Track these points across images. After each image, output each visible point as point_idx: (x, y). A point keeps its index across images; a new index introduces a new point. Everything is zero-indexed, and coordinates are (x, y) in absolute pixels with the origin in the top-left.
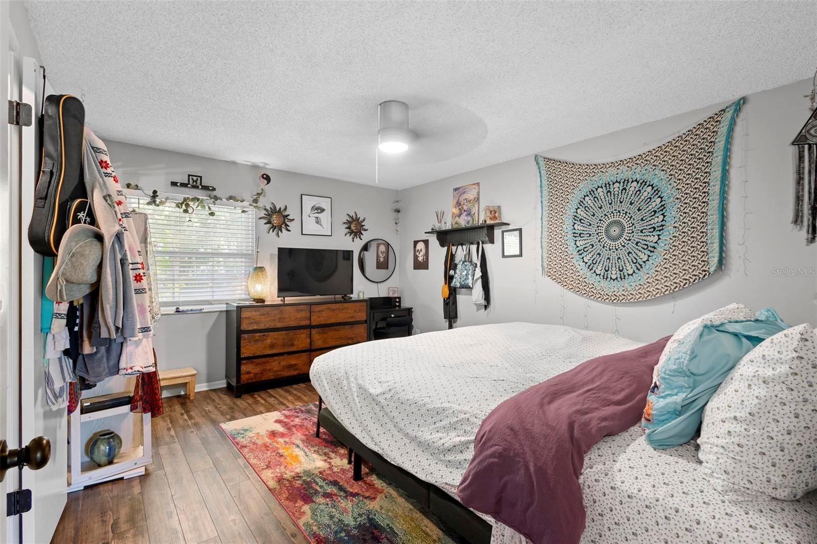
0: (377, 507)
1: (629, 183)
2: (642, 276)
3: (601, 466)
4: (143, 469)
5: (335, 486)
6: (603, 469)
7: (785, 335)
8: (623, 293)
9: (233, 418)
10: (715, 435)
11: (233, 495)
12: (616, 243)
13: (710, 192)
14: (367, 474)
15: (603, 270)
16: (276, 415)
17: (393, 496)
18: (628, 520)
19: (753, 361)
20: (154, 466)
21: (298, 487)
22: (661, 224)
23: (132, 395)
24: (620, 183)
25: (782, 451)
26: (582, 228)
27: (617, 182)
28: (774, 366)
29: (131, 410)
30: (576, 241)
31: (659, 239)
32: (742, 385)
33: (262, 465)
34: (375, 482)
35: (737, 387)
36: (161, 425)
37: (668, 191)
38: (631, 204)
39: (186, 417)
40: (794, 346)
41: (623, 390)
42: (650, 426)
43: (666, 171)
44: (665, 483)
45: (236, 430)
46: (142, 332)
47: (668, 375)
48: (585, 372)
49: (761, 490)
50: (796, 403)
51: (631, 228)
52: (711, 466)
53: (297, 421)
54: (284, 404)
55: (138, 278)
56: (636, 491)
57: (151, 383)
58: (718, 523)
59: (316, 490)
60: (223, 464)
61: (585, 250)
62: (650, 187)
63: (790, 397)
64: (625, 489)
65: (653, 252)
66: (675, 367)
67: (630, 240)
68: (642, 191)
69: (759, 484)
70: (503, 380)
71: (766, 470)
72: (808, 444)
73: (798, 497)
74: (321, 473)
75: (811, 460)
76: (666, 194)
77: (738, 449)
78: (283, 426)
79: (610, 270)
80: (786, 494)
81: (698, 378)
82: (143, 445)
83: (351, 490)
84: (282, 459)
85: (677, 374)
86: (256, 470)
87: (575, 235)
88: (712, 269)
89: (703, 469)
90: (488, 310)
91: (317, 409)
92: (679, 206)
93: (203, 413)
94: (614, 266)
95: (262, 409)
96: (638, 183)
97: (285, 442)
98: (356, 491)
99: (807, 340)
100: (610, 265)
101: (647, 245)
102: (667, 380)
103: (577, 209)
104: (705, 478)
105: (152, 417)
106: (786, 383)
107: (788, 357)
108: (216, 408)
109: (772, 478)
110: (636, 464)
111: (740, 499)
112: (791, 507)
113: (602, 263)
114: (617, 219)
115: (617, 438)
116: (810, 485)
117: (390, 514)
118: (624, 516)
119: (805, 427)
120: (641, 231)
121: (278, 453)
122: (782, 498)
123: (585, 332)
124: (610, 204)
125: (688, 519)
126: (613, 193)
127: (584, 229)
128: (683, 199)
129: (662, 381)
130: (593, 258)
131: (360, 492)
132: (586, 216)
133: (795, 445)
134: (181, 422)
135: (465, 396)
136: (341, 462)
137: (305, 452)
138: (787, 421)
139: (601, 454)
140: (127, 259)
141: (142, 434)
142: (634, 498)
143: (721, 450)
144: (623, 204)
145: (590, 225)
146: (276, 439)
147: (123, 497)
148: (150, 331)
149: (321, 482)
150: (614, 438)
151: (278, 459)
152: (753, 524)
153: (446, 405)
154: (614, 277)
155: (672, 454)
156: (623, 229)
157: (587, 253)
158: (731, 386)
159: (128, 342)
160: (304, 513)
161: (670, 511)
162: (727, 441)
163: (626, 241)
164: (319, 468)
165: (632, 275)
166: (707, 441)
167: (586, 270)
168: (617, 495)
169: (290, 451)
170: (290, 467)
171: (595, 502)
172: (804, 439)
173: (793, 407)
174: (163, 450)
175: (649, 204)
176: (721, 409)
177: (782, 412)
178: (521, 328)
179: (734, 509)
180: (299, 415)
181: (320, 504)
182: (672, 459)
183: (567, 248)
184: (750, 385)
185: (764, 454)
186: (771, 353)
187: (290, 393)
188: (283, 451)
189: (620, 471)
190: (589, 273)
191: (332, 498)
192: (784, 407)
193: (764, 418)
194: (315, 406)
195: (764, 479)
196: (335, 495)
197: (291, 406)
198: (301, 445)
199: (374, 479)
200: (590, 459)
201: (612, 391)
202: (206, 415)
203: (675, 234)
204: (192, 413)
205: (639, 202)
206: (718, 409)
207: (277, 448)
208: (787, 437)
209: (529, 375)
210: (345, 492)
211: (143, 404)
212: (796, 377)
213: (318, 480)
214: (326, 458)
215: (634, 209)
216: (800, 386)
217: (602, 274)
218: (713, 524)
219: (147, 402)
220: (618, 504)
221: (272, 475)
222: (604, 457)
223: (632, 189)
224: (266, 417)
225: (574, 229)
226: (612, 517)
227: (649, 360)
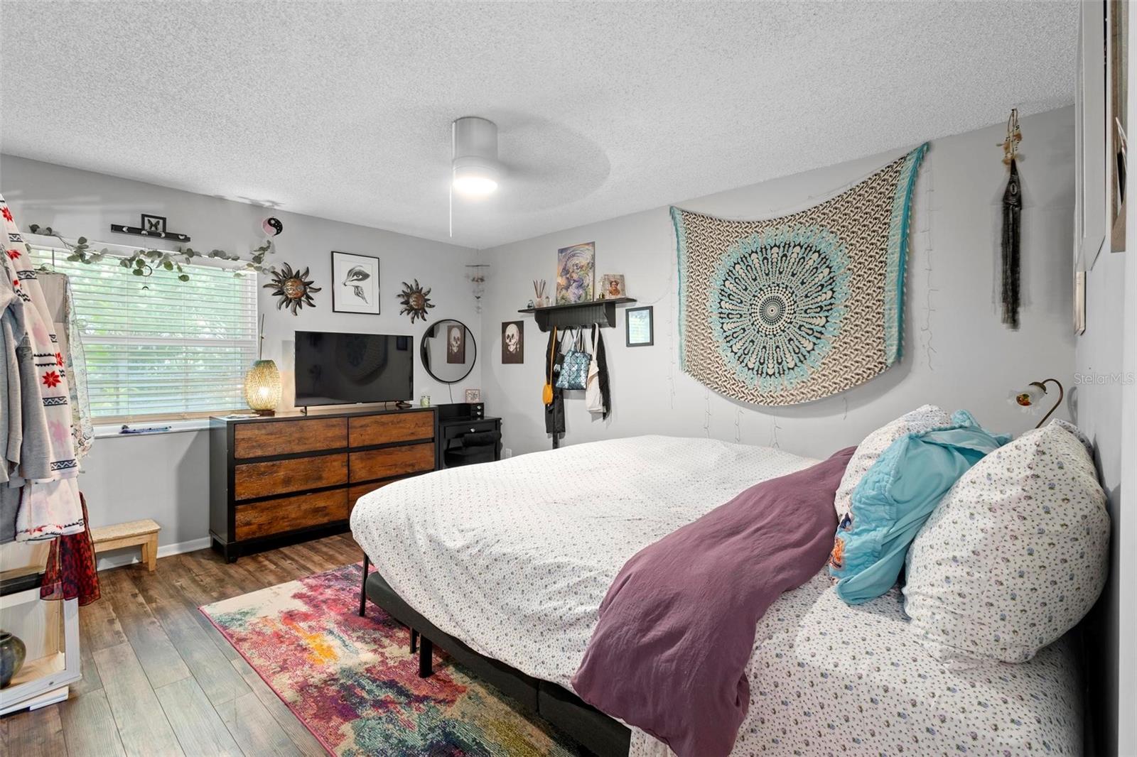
0: (457, 715)
1: (791, 248)
2: (806, 370)
3: (783, 635)
4: (66, 690)
5: (391, 688)
6: (786, 639)
7: (1016, 447)
8: (782, 393)
9: (223, 596)
10: (928, 582)
11: (225, 719)
12: (774, 327)
13: (888, 261)
14: (440, 666)
15: (758, 363)
16: (295, 586)
17: (480, 695)
18: (822, 708)
19: (975, 483)
20: (84, 685)
21: (333, 697)
22: (829, 302)
23: (43, 571)
24: (779, 247)
25: (1013, 599)
26: (731, 307)
27: (775, 246)
28: (1002, 488)
29: (42, 596)
30: (723, 323)
31: (827, 321)
32: (961, 514)
33: (273, 666)
34: (452, 677)
35: (956, 518)
36: (97, 615)
37: (837, 260)
38: (793, 275)
39: (141, 599)
40: (1028, 461)
41: (800, 525)
42: (841, 574)
43: (836, 233)
44: (867, 653)
45: (228, 614)
46: (59, 468)
47: (865, 503)
48: (750, 503)
49: (988, 653)
50: (1031, 536)
51: (793, 307)
52: (925, 624)
53: (329, 593)
54: (307, 569)
55: (51, 379)
56: (831, 667)
57: (78, 550)
58: (939, 703)
59: (362, 698)
60: (207, 670)
61: (735, 336)
62: (817, 254)
63: (1023, 529)
64: (816, 664)
65: (820, 338)
66: (874, 493)
67: (791, 323)
68: (807, 259)
69: (985, 645)
70: (640, 519)
71: (995, 625)
72: (1044, 588)
73: (1030, 657)
74: (368, 670)
75: (1046, 608)
76: (835, 264)
77: (959, 600)
78: (306, 603)
79: (766, 362)
80: (1016, 655)
81: (901, 506)
82: (63, 651)
83: (416, 693)
84: (306, 655)
85: (876, 502)
86: (264, 675)
87: (722, 315)
88: (890, 361)
89: (913, 629)
90: (608, 419)
91: (361, 574)
92: (851, 279)
93: (171, 591)
94: (771, 358)
95: (271, 578)
96: (801, 247)
97: (310, 627)
98: (424, 693)
99: (1044, 453)
100: (766, 355)
101: (812, 329)
102: (863, 511)
103: (724, 281)
104: (917, 640)
105: (80, 604)
106: (1018, 509)
107: (1020, 476)
108: (194, 581)
109: (1001, 635)
110: (828, 628)
111: (964, 666)
112: (1023, 672)
113: (755, 353)
114: (776, 294)
115: (799, 593)
116: (1044, 642)
117: (476, 722)
118: (816, 702)
119: (1040, 567)
120: (806, 312)
121: (299, 645)
122: (1013, 661)
123: (739, 447)
124: (767, 275)
125: (901, 701)
126: (770, 260)
127: (734, 307)
128: (856, 270)
129: (856, 512)
130: (745, 346)
131: (430, 694)
132: (737, 291)
133: (1028, 591)
134: (133, 608)
135: (589, 545)
136: (399, 651)
137: (344, 642)
138: (1019, 559)
139: (781, 617)
140: (29, 349)
141: (63, 631)
142: (830, 676)
143: (938, 603)
144: (783, 275)
145: (741, 302)
146: (295, 624)
147: (29, 741)
148: (74, 466)
149: (368, 685)
150: (795, 593)
151: (299, 655)
152: (982, 699)
153: (561, 559)
154: (770, 372)
155: (871, 610)
156: (782, 309)
157: (737, 339)
158: (947, 516)
159: (34, 486)
160: (343, 735)
161: (877, 691)
162: (945, 589)
163: (786, 325)
164: (366, 663)
165: (793, 369)
166: (918, 590)
167: (735, 363)
168: (807, 673)
169: (318, 641)
170: (318, 666)
171: (776, 686)
172: (1039, 582)
173: (1027, 541)
174: (101, 657)
175: (816, 275)
176: (935, 547)
177: (1014, 548)
178: (657, 444)
179: (956, 681)
180: (332, 583)
181: (368, 720)
182: (872, 618)
183: (710, 333)
184: (972, 514)
185: (992, 605)
186: (998, 471)
187: (317, 551)
188: (307, 641)
189: (809, 639)
190: (739, 367)
191: (387, 707)
192: (1016, 542)
193: (991, 557)
194: (358, 568)
195: (992, 638)
196: (393, 702)
197: (318, 571)
198: (336, 630)
199: (451, 673)
200: (768, 626)
201: (787, 528)
202: (177, 594)
203: (846, 316)
204: (151, 593)
205: (803, 273)
206: (931, 547)
207: (297, 638)
208: (1020, 581)
209: (673, 510)
210: (408, 696)
211: (63, 585)
212: (1029, 502)
213: (364, 682)
214: (376, 647)
215: (796, 282)
216: (1034, 513)
217: (756, 369)
218: (933, 704)
219: (72, 582)
220: (808, 686)
221: (290, 681)
222: (786, 621)
223: (795, 255)
224: (277, 591)
225: (721, 307)
226: (800, 705)
227: (828, 482)
